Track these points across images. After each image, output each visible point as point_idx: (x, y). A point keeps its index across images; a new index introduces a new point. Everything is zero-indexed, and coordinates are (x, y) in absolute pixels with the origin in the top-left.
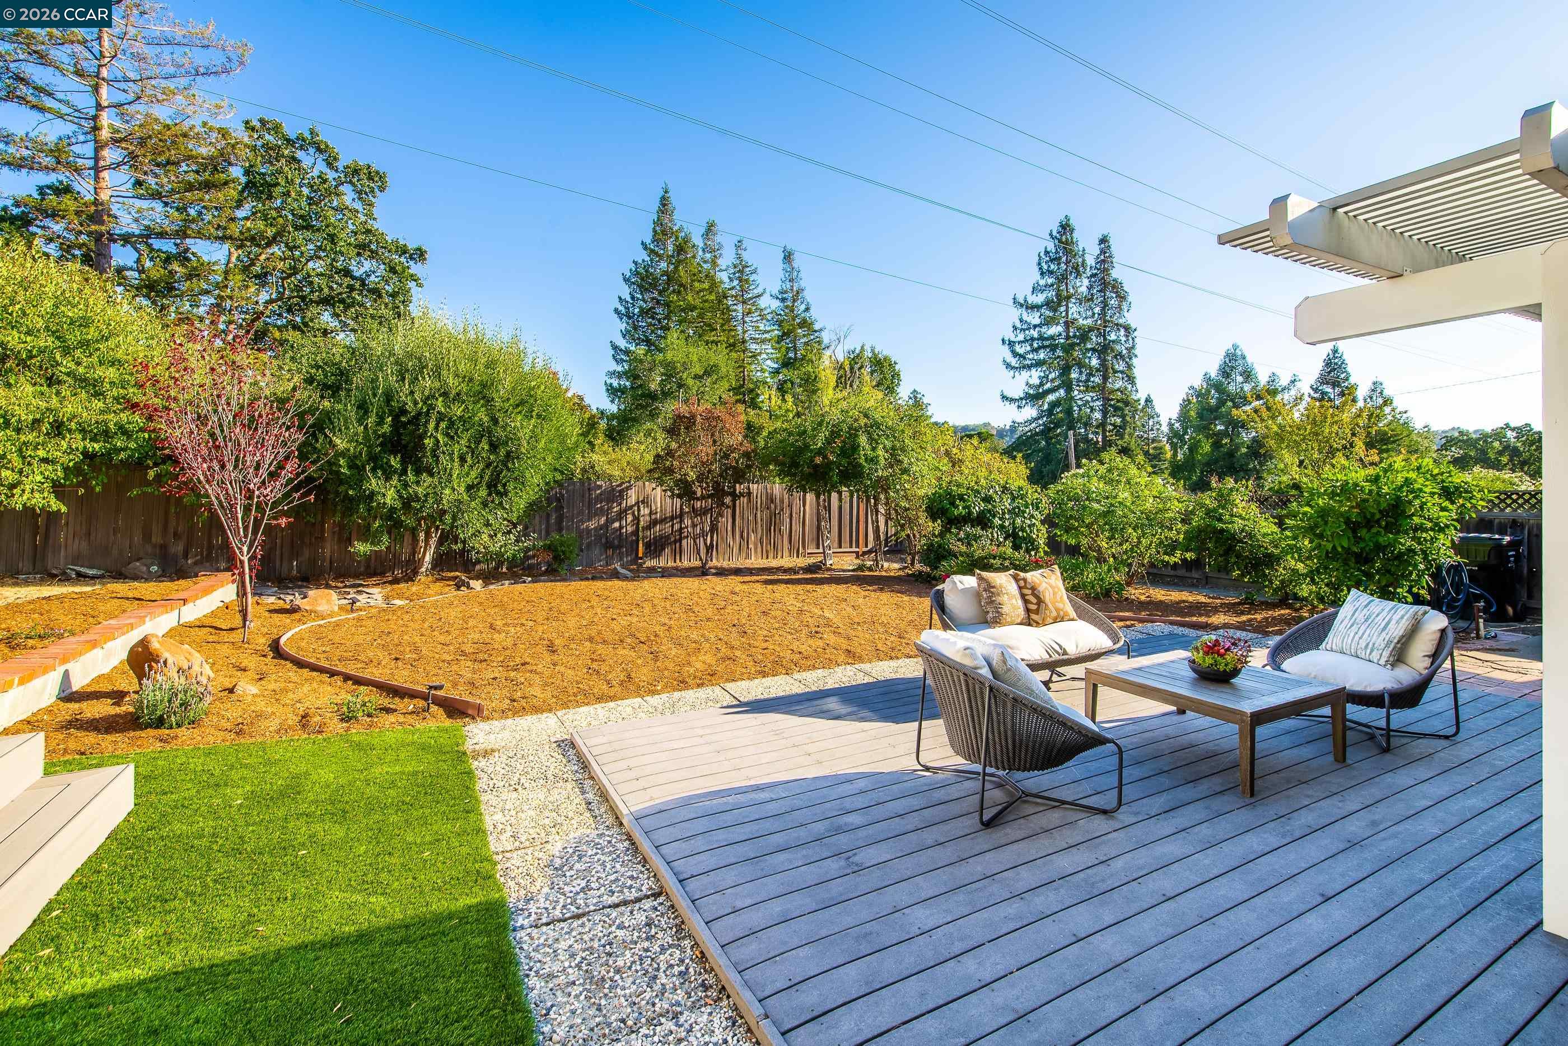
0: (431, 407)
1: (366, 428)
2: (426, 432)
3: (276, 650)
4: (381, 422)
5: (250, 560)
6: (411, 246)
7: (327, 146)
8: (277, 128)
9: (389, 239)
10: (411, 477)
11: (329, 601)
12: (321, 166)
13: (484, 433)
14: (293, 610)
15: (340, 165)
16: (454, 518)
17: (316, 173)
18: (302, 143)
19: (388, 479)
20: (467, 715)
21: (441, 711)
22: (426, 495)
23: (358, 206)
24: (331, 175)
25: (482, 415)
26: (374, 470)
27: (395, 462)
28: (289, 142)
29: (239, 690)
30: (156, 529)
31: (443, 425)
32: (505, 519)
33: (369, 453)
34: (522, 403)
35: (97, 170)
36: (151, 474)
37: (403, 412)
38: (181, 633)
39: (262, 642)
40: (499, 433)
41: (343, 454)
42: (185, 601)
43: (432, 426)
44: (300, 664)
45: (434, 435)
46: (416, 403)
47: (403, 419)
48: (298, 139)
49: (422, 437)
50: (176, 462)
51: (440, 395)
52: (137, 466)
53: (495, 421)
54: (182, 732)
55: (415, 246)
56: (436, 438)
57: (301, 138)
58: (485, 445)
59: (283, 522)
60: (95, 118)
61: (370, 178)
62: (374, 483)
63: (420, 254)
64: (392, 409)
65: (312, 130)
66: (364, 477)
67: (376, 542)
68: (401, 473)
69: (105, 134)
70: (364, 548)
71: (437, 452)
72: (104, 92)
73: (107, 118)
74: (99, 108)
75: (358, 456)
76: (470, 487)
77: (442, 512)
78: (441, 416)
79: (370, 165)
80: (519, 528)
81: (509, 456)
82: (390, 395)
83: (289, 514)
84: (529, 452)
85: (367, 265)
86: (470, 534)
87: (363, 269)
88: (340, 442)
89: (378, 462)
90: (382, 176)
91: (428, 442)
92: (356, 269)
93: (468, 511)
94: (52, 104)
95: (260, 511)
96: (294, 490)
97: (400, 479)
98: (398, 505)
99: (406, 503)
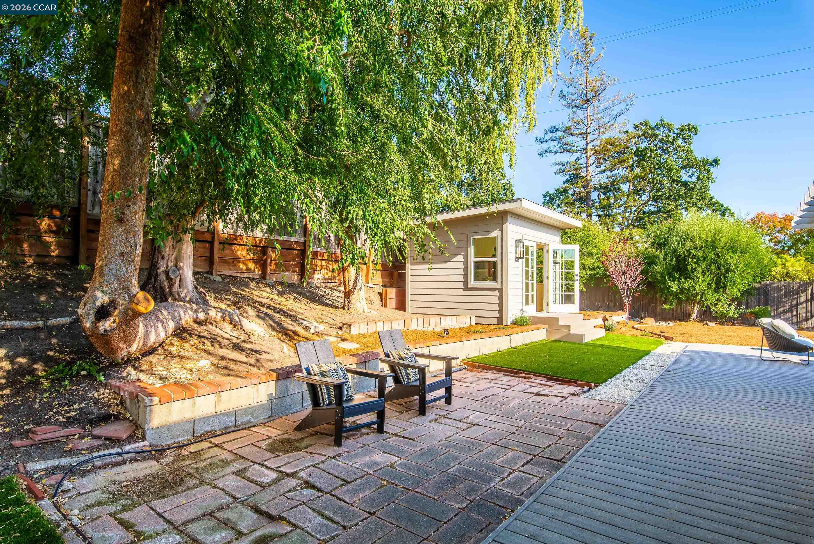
0: (690, 254)
1: (666, 263)
2: (688, 263)
3: (633, 328)
4: (671, 261)
6: (711, 159)
7: (669, 125)
9: (699, 159)
10: (683, 280)
11: (652, 322)
13: (714, 262)
14: (642, 322)
15: (675, 130)
16: (702, 296)
18: (657, 127)
19: (674, 281)
20: (670, 340)
21: (664, 338)
22: (689, 288)
24: (672, 136)
25: (711, 255)
26: (669, 278)
27: (677, 275)
29: (622, 329)
30: (606, 299)
31: (695, 260)
32: (728, 298)
33: (668, 272)
34: (732, 248)
35: (587, 167)
36: (605, 280)
37: (680, 256)
39: (630, 326)
40: (721, 262)
41: (659, 273)
43: (690, 260)
44: (637, 329)
45: (691, 264)
46: (684, 252)
47: (679, 258)
48: (655, 126)
49: (687, 265)
50: (611, 277)
51: (694, 248)
52: (602, 278)
53: (718, 256)
54: (612, 332)
55: (713, 158)
57: (657, 125)
58: (713, 267)
59: (637, 294)
60: (586, 149)
61: (689, 130)
62: (669, 283)
63: (716, 162)
64: (675, 255)
65: (661, 121)
66: (666, 281)
67: (671, 305)
68: (679, 279)
69: (589, 153)
70: (667, 307)
71: (693, 271)
72: (588, 138)
73: (590, 147)
74: (587, 144)
75: (664, 273)
76: (708, 284)
77: (696, 295)
78: (694, 257)
79: (689, 125)
80: (736, 303)
81: (728, 271)
82: (675, 250)
83: (638, 292)
84: (736, 268)
85: (690, 172)
86: (709, 304)
87: (688, 174)
88: (658, 268)
89: (671, 275)
90: (695, 128)
91: (689, 267)
92: (684, 176)
93: (708, 294)
94: (574, 149)
95: (631, 291)
96: (640, 284)
97: (679, 281)
98: (678, 291)
99: (682, 290)
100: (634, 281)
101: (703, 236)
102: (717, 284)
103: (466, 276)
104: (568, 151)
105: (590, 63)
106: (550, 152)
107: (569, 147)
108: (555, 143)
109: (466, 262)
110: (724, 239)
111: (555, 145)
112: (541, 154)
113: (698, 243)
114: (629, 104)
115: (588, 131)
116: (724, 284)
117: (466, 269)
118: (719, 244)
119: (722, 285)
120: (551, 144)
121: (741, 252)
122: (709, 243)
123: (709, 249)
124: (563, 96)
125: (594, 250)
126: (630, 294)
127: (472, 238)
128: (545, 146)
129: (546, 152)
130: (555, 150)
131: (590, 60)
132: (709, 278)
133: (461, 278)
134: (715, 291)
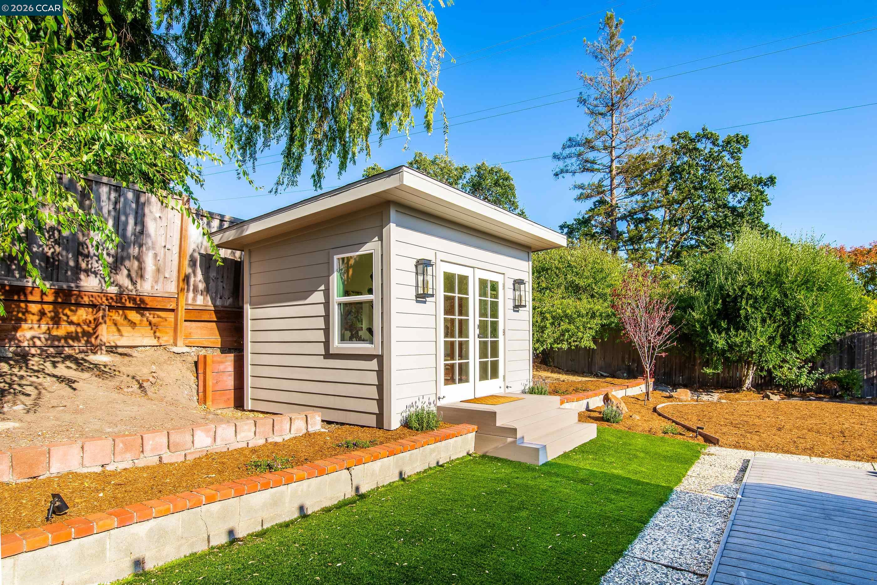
0: (744, 292)
1: (708, 308)
2: (741, 306)
3: (655, 410)
4: (716, 303)
5: (650, 370)
6: (765, 177)
7: (712, 135)
8: (685, 136)
9: (750, 177)
10: (733, 332)
11: (686, 395)
12: (709, 146)
13: (779, 304)
14: (671, 397)
15: (720, 142)
16: (760, 356)
17: (707, 151)
18: (699, 137)
19: (720, 333)
20: (712, 443)
21: (702, 439)
22: (742, 343)
23: (731, 162)
24: (716, 149)
25: (776, 294)
26: (713, 329)
27: (724, 324)
28: (692, 140)
29: (633, 417)
30: (626, 357)
31: (751, 302)
32: (798, 358)
33: (711, 320)
34: (807, 281)
35: (611, 190)
36: (621, 333)
37: (728, 295)
38: (626, 399)
39: (652, 406)
40: (789, 303)
41: (698, 321)
42: (628, 387)
43: (744, 303)
44: (660, 415)
45: (746, 308)
46: (735, 290)
47: (728, 300)
48: (696, 137)
49: (740, 309)
51: (749, 284)
53: (786, 296)
54: (614, 425)
55: (768, 176)
56: (746, 309)
57: (698, 135)
58: (778, 312)
59: (663, 355)
60: (611, 166)
61: (738, 142)
62: (713, 336)
63: (772, 180)
64: (722, 295)
65: (704, 130)
66: (708, 333)
67: (716, 368)
68: (727, 330)
69: (614, 172)
70: (709, 371)
71: (747, 318)
72: (614, 153)
73: (615, 164)
74: (612, 161)
75: (705, 322)
76: (769, 338)
77: (752, 353)
78: (750, 297)
79: (737, 135)
80: (810, 365)
81: (799, 318)
82: (721, 287)
83: (665, 351)
84: (812, 314)
85: (739, 196)
86: (771, 366)
87: (737, 199)
88: (696, 315)
89: (715, 325)
90: (745, 138)
91: (742, 312)
92: (732, 200)
93: (769, 352)
94: (596, 167)
95: (654, 349)
96: (668, 340)
97: (727, 334)
98: (726, 348)
99: (731, 347)
100: (659, 334)
101: (764, 266)
102: (783, 337)
103: (327, 331)
104: (588, 170)
105: (616, 58)
106: (567, 171)
107: (589, 165)
108: (574, 160)
109: (327, 304)
110: (794, 270)
111: (573, 163)
112: (556, 175)
113: (756, 275)
114: (665, 109)
115: (614, 145)
116: (794, 337)
117: (327, 318)
118: (787, 277)
119: (791, 337)
120: (568, 161)
121: (820, 289)
122: (772, 277)
123: (772, 286)
124: (583, 101)
125: (608, 291)
126: (653, 354)
127: (336, 257)
128: (560, 164)
129: (562, 171)
130: (573, 168)
131: (615, 55)
132: (771, 330)
133: (320, 336)
134: (780, 348)
